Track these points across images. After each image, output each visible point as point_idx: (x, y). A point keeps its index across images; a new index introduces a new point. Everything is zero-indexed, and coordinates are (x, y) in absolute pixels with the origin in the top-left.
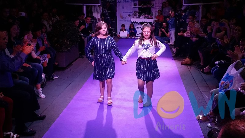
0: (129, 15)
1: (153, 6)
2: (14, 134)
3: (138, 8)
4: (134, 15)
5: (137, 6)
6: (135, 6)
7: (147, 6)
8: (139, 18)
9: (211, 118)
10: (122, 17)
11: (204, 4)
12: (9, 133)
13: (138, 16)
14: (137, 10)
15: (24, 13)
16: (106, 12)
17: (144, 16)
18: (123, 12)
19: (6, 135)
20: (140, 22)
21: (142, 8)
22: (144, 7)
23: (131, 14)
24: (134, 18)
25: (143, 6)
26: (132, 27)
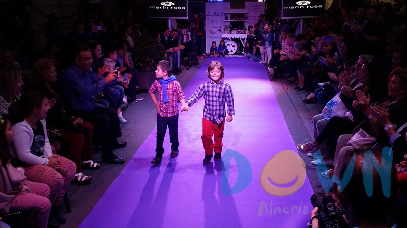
0: (220, 31)
1: (247, 19)
2: (94, 162)
3: (229, 23)
4: (225, 30)
5: (229, 20)
6: (226, 19)
7: (240, 19)
8: (231, 33)
9: (314, 147)
10: (211, 33)
11: (305, 17)
12: (88, 161)
13: (230, 31)
14: (229, 24)
15: (100, 27)
16: (194, 26)
17: (236, 31)
18: (213, 27)
19: (86, 163)
20: (232, 38)
21: (234, 22)
22: (237, 21)
23: (222, 29)
24: (224, 33)
25: (235, 20)
26: (222, 44)
